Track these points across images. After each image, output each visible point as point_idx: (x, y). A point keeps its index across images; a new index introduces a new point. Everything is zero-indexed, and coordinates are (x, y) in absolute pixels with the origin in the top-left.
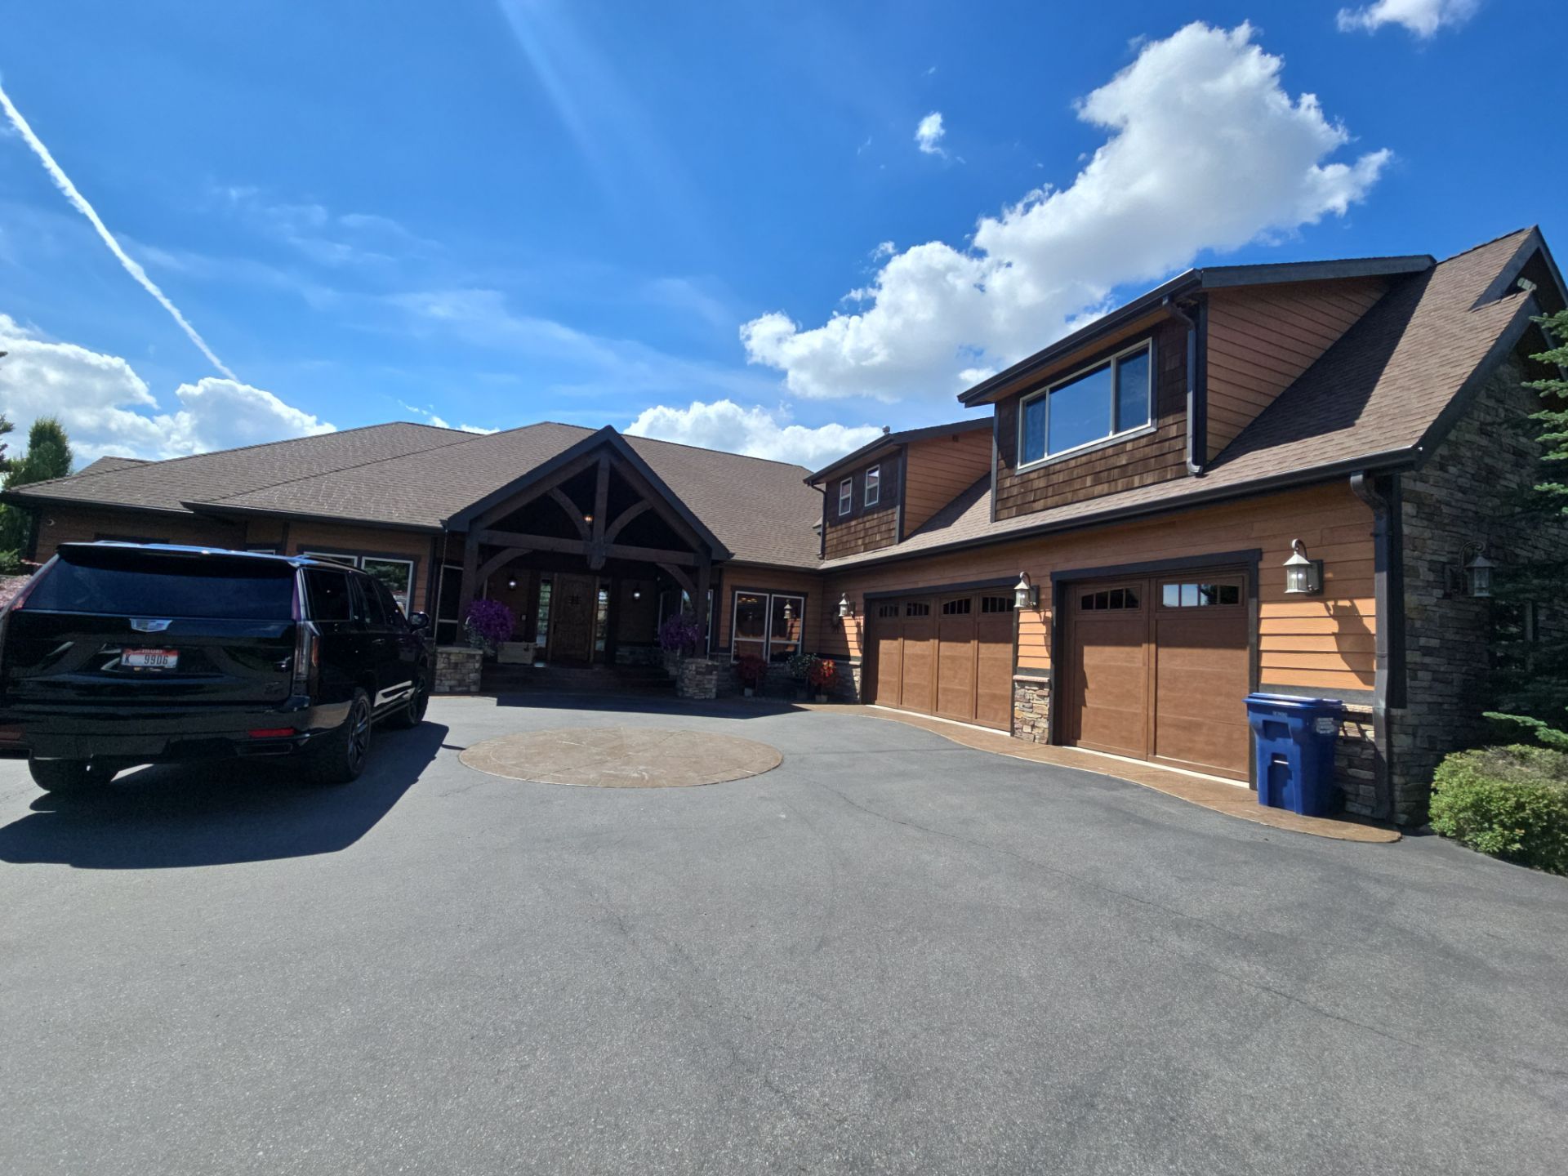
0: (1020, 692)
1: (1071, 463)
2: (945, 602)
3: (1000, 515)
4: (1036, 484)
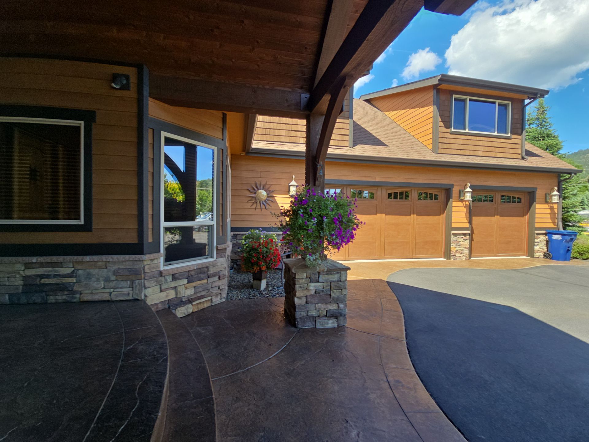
0: (453, 239)
1: (478, 138)
2: (390, 192)
3: (440, 151)
4: (461, 142)
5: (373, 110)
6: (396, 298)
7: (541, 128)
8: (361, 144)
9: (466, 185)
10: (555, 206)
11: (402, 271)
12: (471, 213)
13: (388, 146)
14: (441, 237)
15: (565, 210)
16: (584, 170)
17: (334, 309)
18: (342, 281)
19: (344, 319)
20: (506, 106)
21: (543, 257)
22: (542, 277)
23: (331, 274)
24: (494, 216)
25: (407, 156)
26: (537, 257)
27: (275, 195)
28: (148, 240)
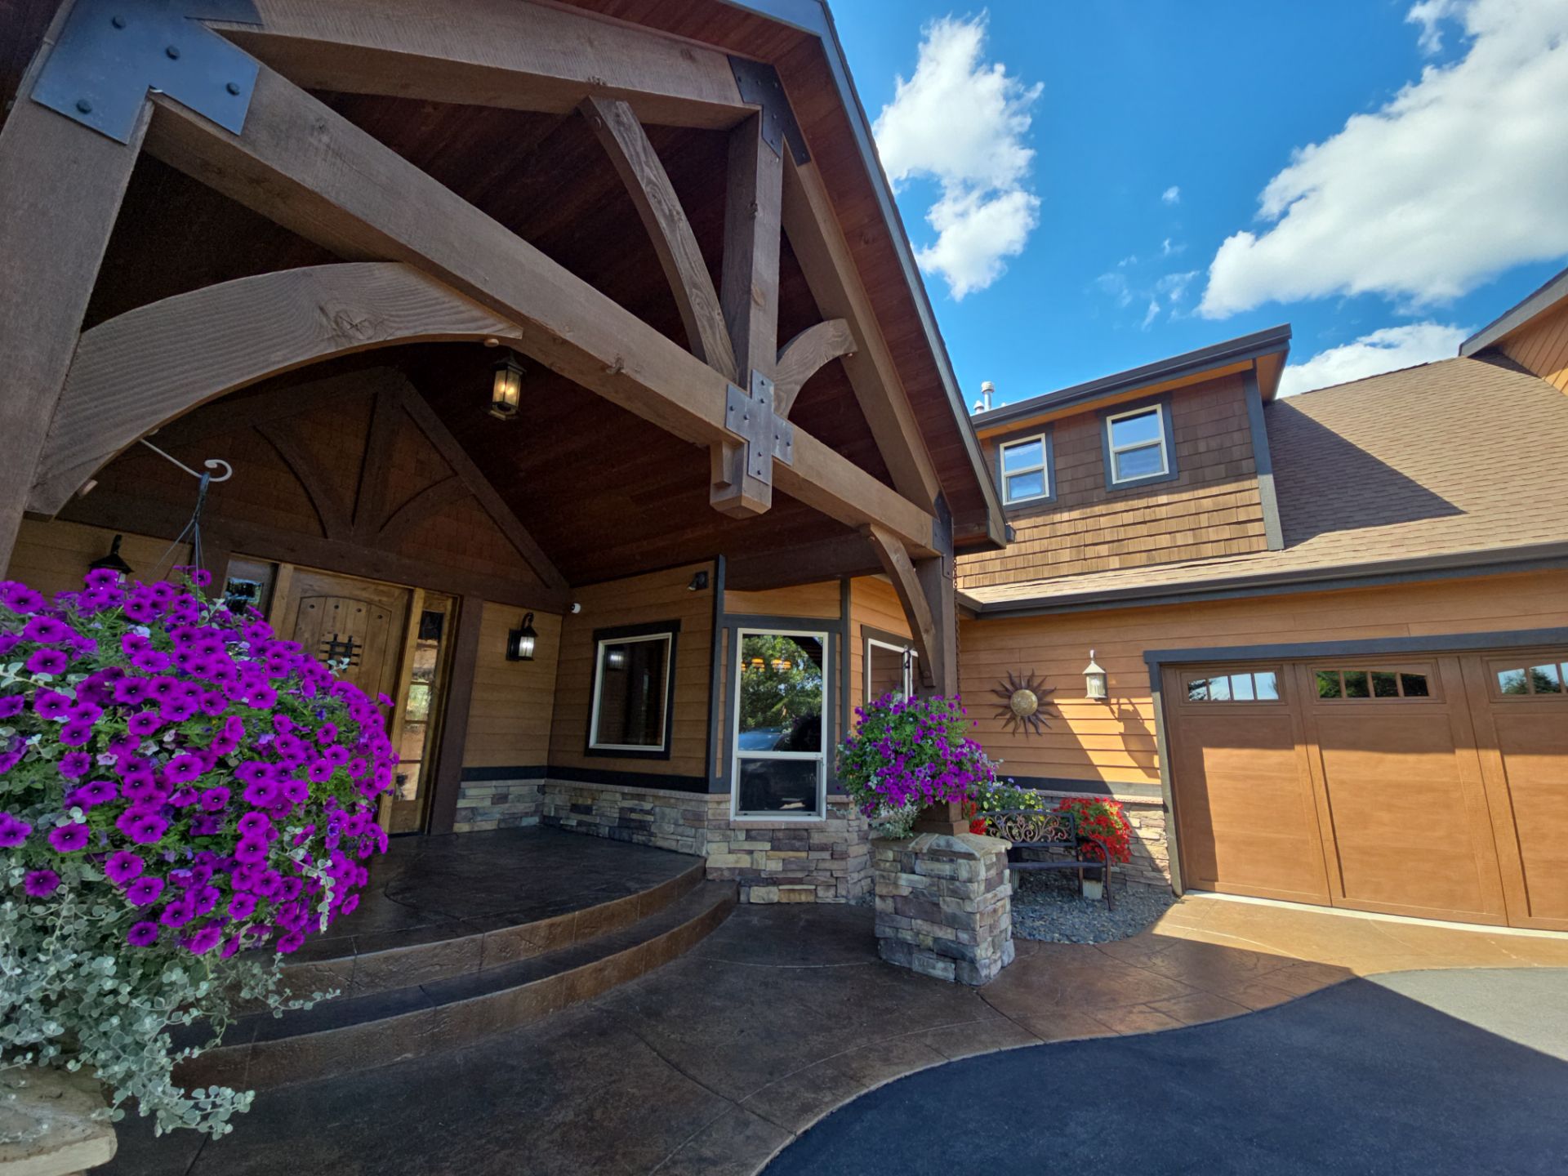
8: (1333, 530)
13: (1460, 513)
17: (949, 940)
19: (972, 970)
23: (938, 860)
27: (1056, 701)
28: (715, 774)
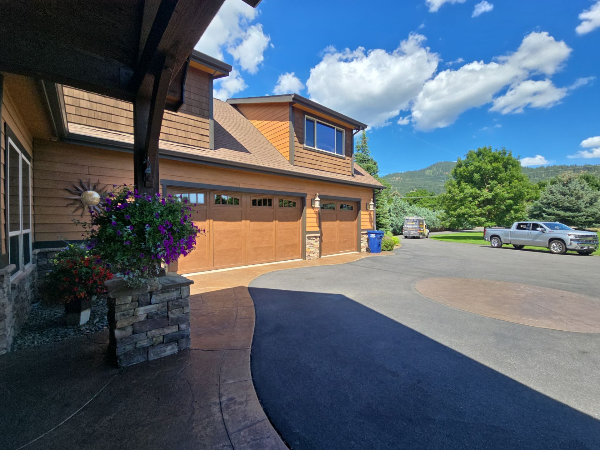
0: (308, 241)
1: (324, 156)
2: (254, 198)
3: (296, 163)
4: (311, 157)
5: (239, 116)
6: (253, 304)
7: (364, 154)
8: (224, 148)
9: (316, 195)
10: (372, 213)
11: (264, 274)
12: (320, 219)
13: (250, 153)
14: (298, 240)
15: (377, 216)
16: (392, 187)
17: (174, 332)
18: (182, 297)
19: (187, 341)
20: (341, 132)
21: (365, 251)
22: (363, 266)
23: (168, 292)
24: (336, 221)
25: (268, 164)
26: (362, 251)
